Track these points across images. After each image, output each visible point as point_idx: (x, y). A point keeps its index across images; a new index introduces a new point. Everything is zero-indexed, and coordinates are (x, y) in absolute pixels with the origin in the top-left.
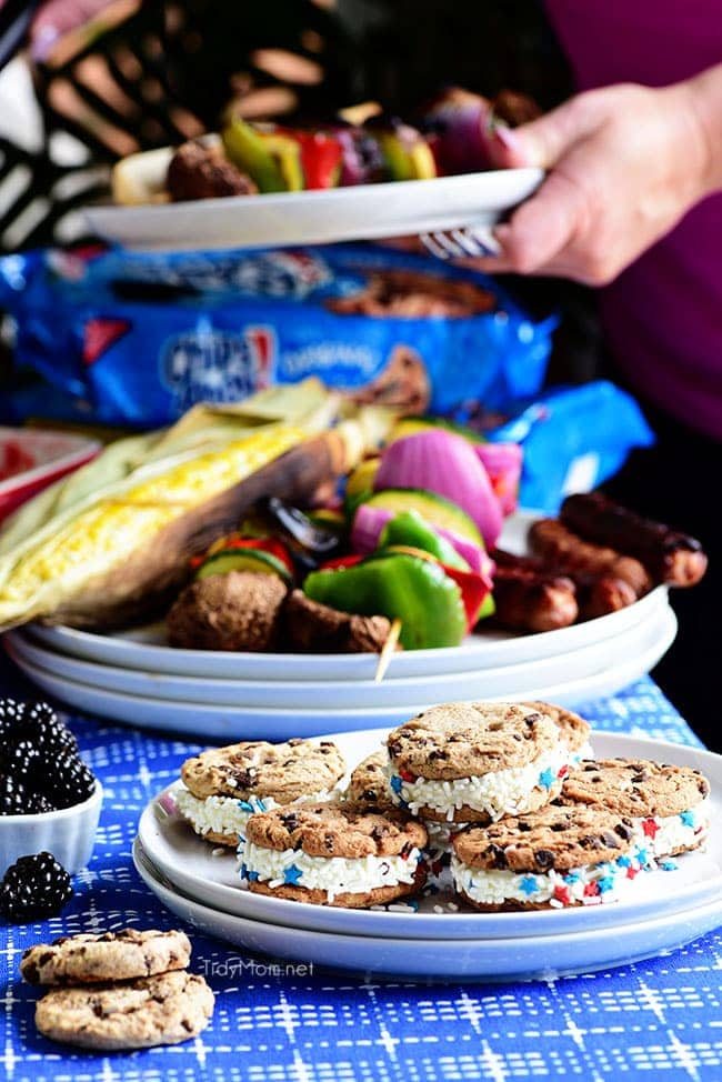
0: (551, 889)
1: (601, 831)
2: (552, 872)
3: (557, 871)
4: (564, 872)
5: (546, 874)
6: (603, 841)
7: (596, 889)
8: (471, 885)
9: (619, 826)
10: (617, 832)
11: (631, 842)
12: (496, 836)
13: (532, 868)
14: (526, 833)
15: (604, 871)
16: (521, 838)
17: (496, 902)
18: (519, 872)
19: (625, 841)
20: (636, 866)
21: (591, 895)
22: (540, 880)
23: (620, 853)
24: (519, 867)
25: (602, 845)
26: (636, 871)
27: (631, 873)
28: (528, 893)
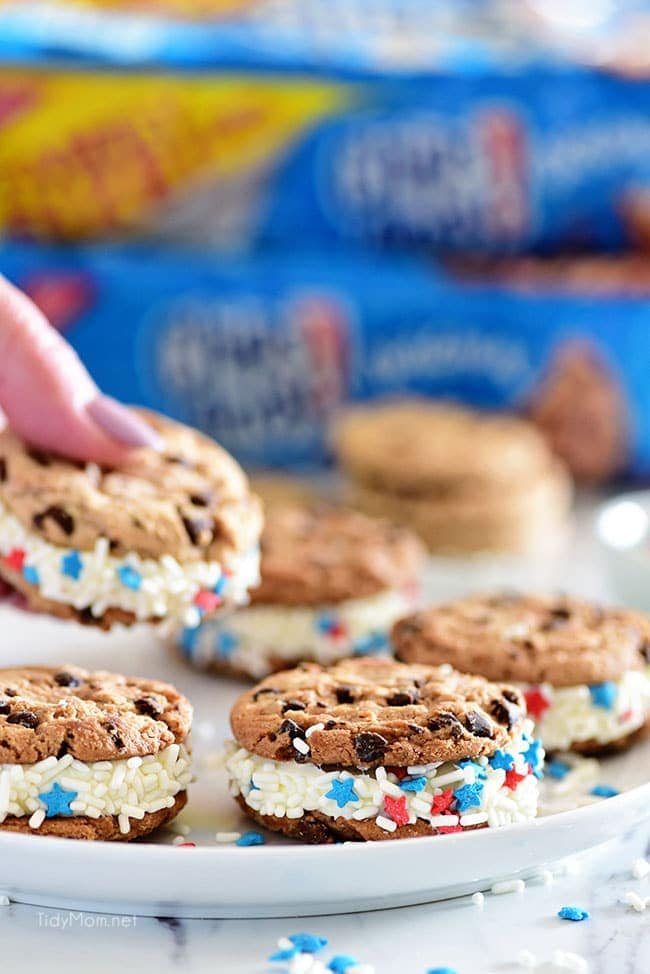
0: (378, 800)
1: (466, 708)
2: (380, 772)
3: (389, 769)
4: (400, 774)
5: (372, 773)
6: (468, 725)
7: (451, 802)
8: (252, 786)
9: (494, 702)
10: (493, 713)
11: (514, 729)
12: (296, 708)
13: (349, 763)
14: (345, 707)
15: (467, 774)
16: (335, 715)
17: (290, 816)
18: (327, 768)
19: (504, 728)
20: (521, 768)
21: (443, 813)
22: (360, 783)
23: (495, 745)
24: (327, 759)
25: (464, 731)
26: (521, 778)
27: (512, 779)
28: (341, 806)
